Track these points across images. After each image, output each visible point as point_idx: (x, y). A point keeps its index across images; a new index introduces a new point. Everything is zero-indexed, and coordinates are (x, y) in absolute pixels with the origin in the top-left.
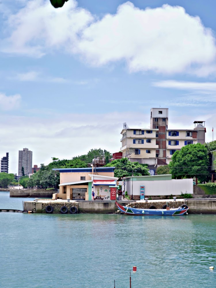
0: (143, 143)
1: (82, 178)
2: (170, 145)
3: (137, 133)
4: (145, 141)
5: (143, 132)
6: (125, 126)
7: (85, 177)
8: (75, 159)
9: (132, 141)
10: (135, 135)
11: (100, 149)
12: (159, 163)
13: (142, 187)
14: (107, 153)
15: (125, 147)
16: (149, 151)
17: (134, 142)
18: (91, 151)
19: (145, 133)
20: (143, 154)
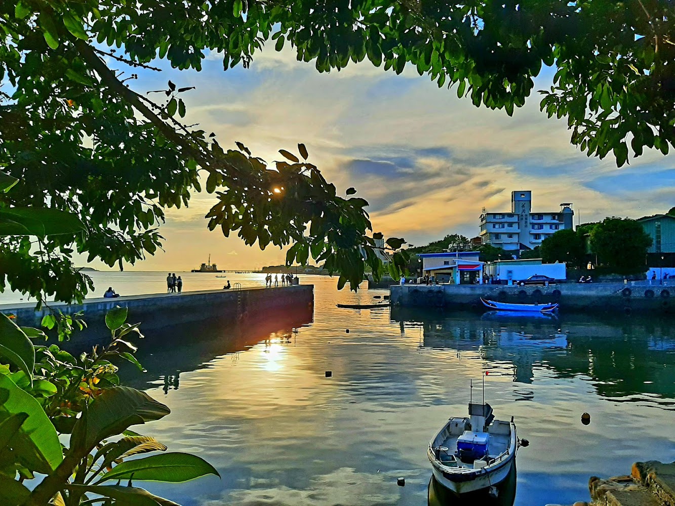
0: (503, 227)
1: (446, 263)
2: (533, 230)
3: (497, 217)
4: (506, 225)
5: (503, 215)
6: (484, 210)
7: (448, 262)
8: (431, 244)
9: (492, 225)
10: (495, 219)
11: (456, 235)
12: (521, 248)
13: (510, 272)
14: (464, 239)
15: (484, 232)
16: (510, 235)
17: (494, 227)
18: (447, 237)
19: (506, 217)
20: (504, 239)
